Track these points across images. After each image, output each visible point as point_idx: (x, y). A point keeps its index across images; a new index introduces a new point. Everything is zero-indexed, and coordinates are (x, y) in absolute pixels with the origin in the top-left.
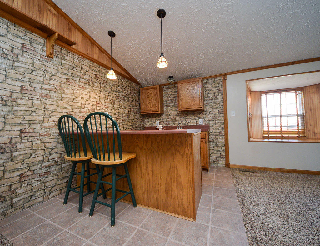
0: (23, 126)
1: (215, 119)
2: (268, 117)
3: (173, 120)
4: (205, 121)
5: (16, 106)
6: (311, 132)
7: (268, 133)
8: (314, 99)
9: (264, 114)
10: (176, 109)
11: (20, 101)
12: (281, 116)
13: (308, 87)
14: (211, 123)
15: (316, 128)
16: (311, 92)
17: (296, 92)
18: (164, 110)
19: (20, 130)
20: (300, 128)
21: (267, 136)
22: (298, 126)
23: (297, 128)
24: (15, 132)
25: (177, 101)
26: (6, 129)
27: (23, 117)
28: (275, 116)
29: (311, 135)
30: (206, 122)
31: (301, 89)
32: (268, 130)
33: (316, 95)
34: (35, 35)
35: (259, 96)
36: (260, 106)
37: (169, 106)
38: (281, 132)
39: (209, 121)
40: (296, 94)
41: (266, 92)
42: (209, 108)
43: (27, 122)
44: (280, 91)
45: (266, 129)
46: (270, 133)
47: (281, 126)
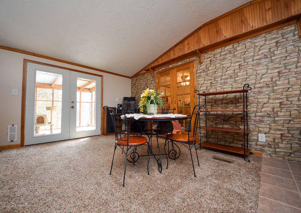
0: (282, 99)
5: (275, 86)
11: (278, 83)
19: (280, 103)
24: (276, 104)
26: (270, 102)
27: (281, 93)
34: (286, 28)
43: (285, 96)
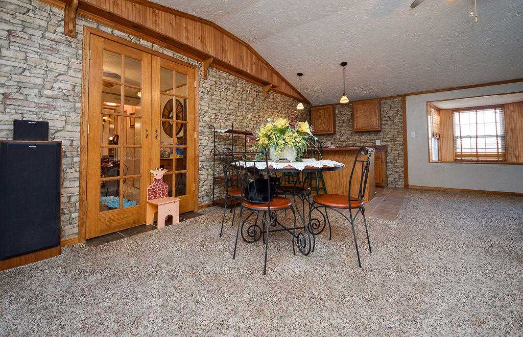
1: (393, 140)
2: (461, 138)
3: (347, 140)
4: (382, 142)
6: (512, 155)
7: (462, 155)
8: (515, 117)
9: (457, 134)
10: (350, 129)
12: (477, 137)
13: (510, 105)
14: (390, 144)
15: (517, 150)
16: (512, 110)
17: (495, 110)
18: (337, 130)
20: (500, 150)
21: (460, 159)
22: (498, 149)
23: (496, 150)
25: (351, 121)
28: (470, 137)
29: (512, 159)
30: (384, 143)
31: (501, 106)
32: (461, 152)
33: (517, 114)
35: (451, 115)
36: (451, 125)
37: (342, 126)
38: (477, 155)
39: (387, 141)
40: (495, 112)
41: (459, 110)
42: (387, 128)
44: (476, 108)
45: (459, 151)
46: (463, 156)
47: (477, 149)
